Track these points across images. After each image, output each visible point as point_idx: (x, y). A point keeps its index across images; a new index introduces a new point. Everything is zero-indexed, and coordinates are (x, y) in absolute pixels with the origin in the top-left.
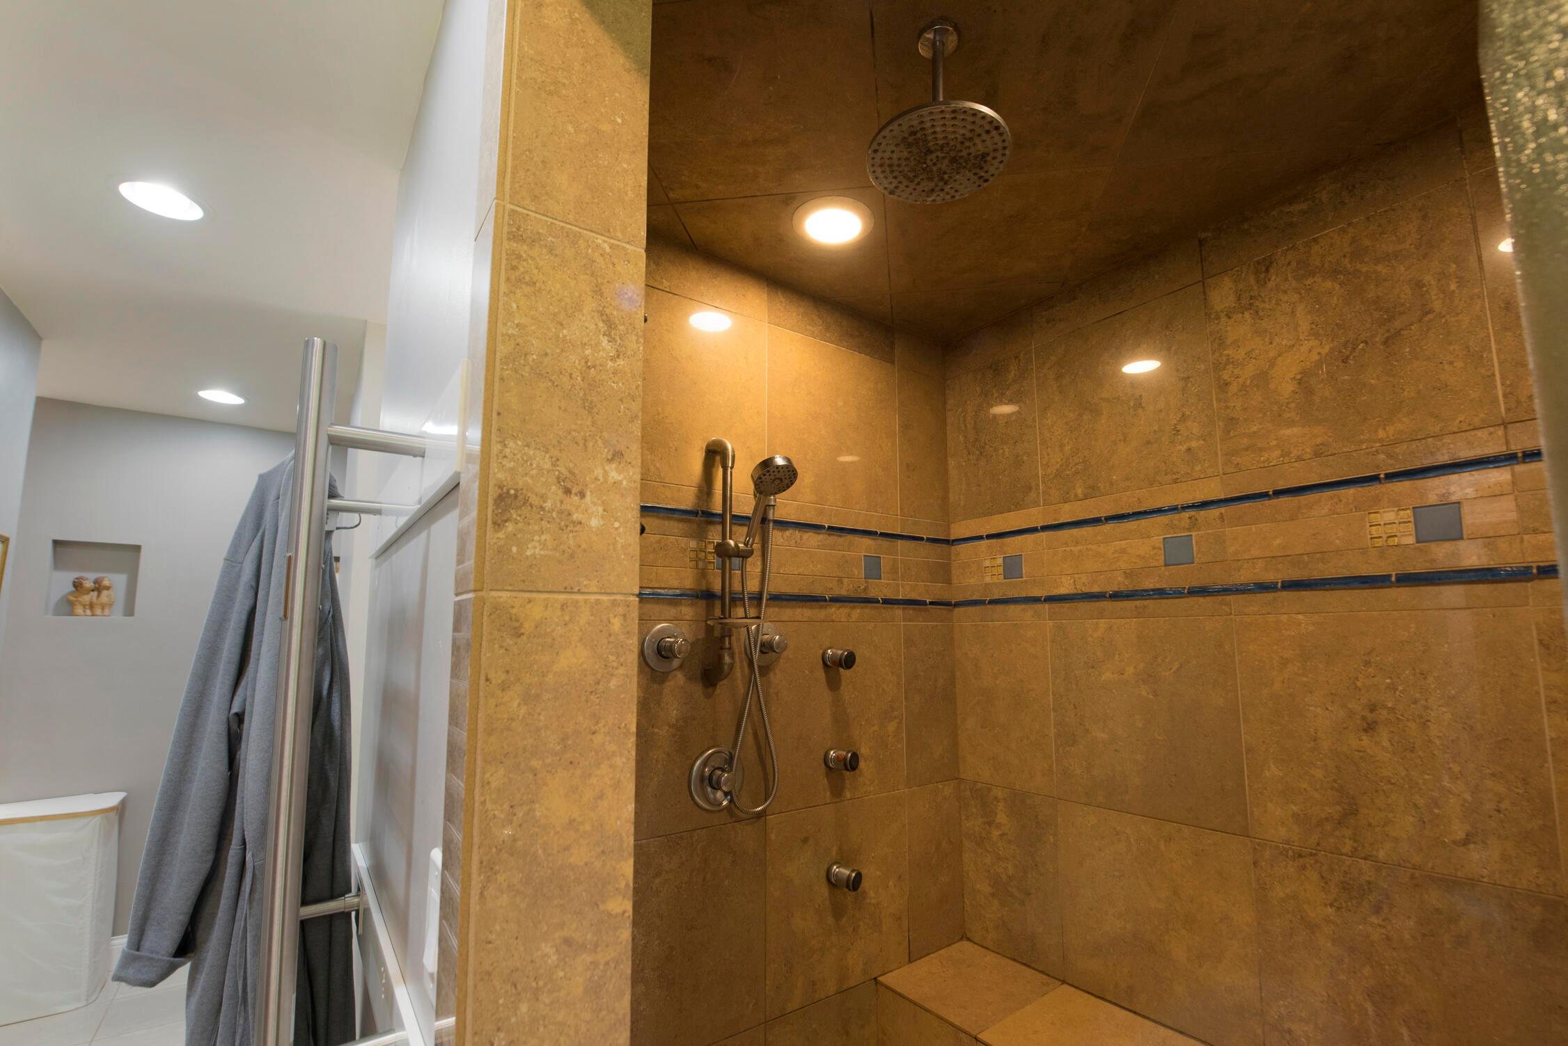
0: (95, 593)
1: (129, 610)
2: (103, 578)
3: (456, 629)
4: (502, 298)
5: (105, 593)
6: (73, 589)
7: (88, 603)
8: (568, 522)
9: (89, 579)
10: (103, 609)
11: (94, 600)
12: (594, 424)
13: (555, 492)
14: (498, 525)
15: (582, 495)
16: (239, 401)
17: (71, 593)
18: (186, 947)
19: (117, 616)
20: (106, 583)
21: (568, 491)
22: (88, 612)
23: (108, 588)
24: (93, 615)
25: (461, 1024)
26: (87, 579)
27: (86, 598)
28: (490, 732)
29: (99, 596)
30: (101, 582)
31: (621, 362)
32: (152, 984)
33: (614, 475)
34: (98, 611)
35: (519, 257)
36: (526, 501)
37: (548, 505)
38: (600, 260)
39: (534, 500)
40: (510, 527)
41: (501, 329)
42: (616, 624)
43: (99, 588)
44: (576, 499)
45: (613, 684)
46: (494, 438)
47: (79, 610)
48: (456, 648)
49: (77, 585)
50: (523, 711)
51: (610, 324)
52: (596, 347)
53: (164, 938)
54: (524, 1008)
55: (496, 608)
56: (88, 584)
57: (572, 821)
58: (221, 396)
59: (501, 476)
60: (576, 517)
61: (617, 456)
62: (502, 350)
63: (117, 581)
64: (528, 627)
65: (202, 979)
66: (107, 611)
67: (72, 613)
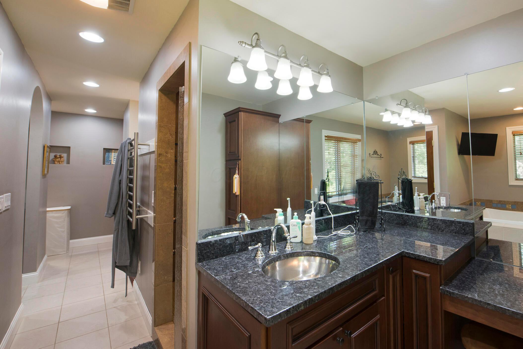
0: (60, 159)
1: (68, 162)
2: (61, 155)
3: (155, 167)
4: (159, 134)
5: (62, 158)
6: (54, 157)
7: (58, 161)
8: (166, 156)
9: (58, 154)
10: (62, 162)
11: (60, 160)
12: (169, 146)
13: (165, 153)
14: (159, 157)
15: (168, 153)
16: (95, 112)
17: (54, 158)
18: (114, 213)
19: (65, 164)
20: (62, 156)
21: (166, 153)
22: (58, 163)
23: (63, 157)
24: (60, 164)
25: (156, 215)
26: (57, 155)
27: (58, 160)
28: (159, 177)
29: (61, 159)
30: (61, 156)
31: (172, 139)
32: (110, 217)
33: (172, 151)
34: (61, 163)
35: (160, 129)
36: (162, 155)
37: (164, 155)
38: (170, 128)
39: (163, 154)
40: (160, 157)
41: (159, 137)
42: (172, 167)
43: (61, 157)
44: (167, 154)
45: (172, 173)
46: (158, 148)
47: (56, 163)
48: (155, 169)
49: (55, 156)
50: (162, 175)
51: (171, 134)
52: (169, 137)
53: (111, 212)
54: (162, 203)
55: (159, 165)
56: (58, 156)
57: (167, 186)
58: (90, 111)
59: (159, 152)
60: (167, 156)
61: (172, 149)
62: (159, 139)
63: (65, 155)
64: (162, 167)
65: (116, 218)
66: (63, 163)
67: (54, 163)
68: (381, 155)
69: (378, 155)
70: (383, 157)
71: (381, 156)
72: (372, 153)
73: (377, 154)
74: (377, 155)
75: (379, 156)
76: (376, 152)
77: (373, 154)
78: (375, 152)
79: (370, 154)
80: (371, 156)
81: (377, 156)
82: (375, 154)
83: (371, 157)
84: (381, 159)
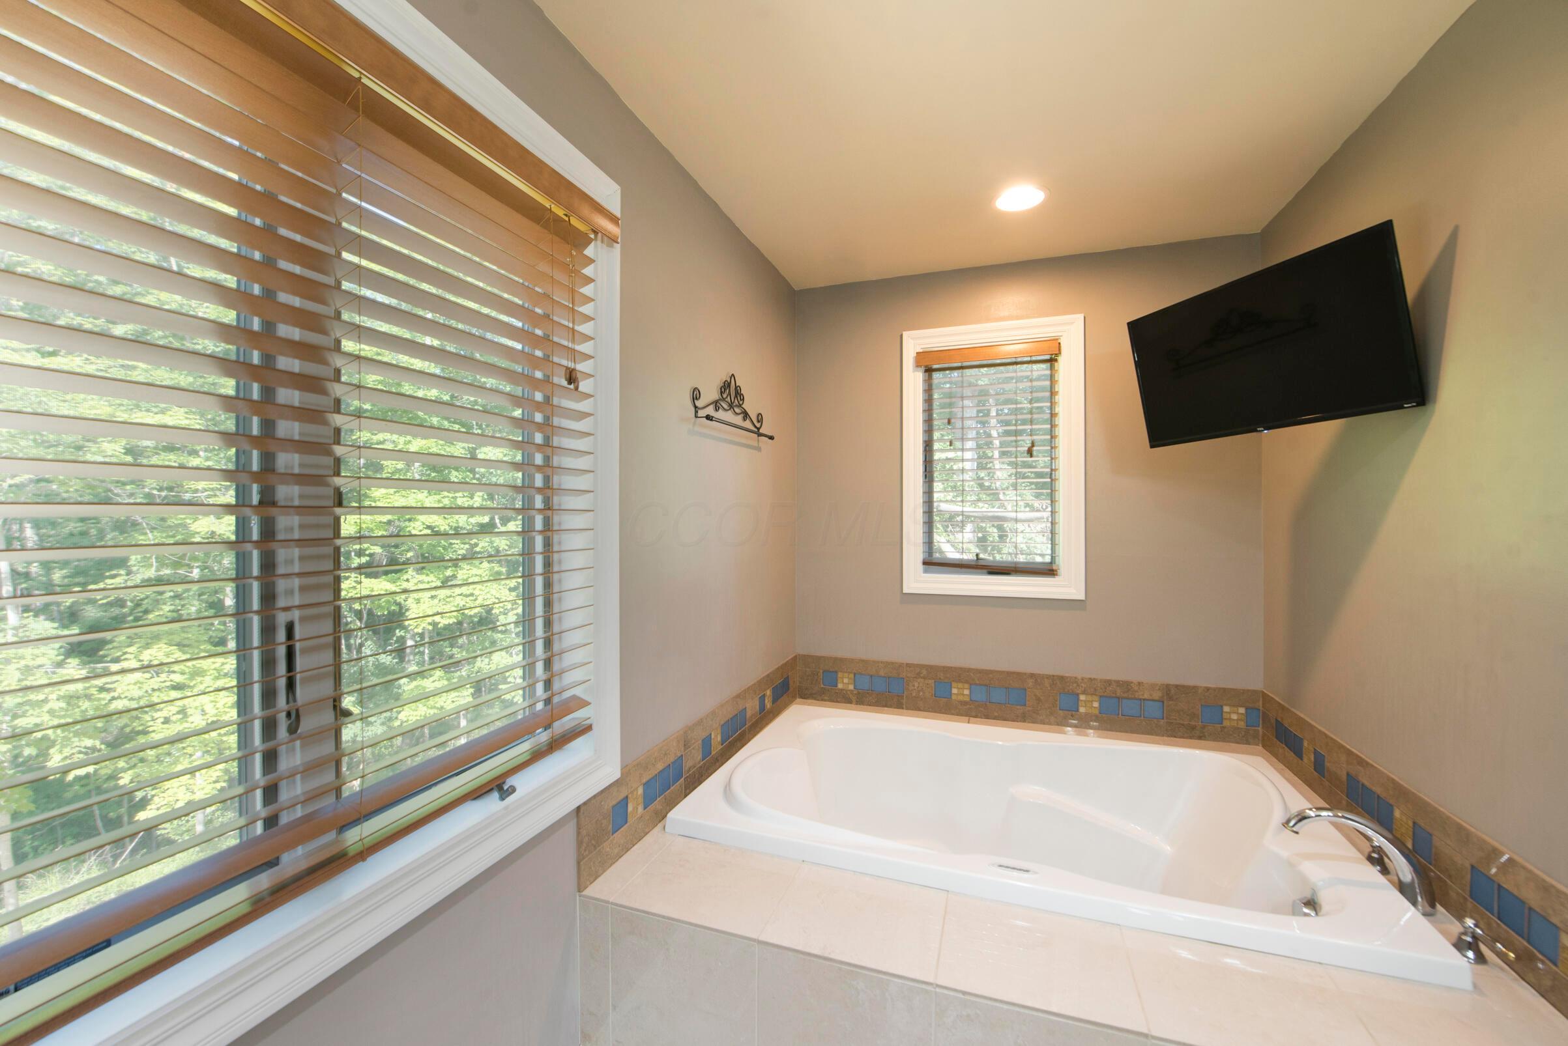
68: (760, 418)
69: (746, 415)
70: (771, 438)
71: (758, 429)
72: (710, 393)
73: (740, 406)
74: (741, 417)
75: (748, 424)
76: (738, 393)
77: (716, 405)
78: (731, 394)
79: (696, 395)
80: (701, 413)
81: (738, 420)
82: (731, 406)
83: (708, 418)
84: (759, 449)
